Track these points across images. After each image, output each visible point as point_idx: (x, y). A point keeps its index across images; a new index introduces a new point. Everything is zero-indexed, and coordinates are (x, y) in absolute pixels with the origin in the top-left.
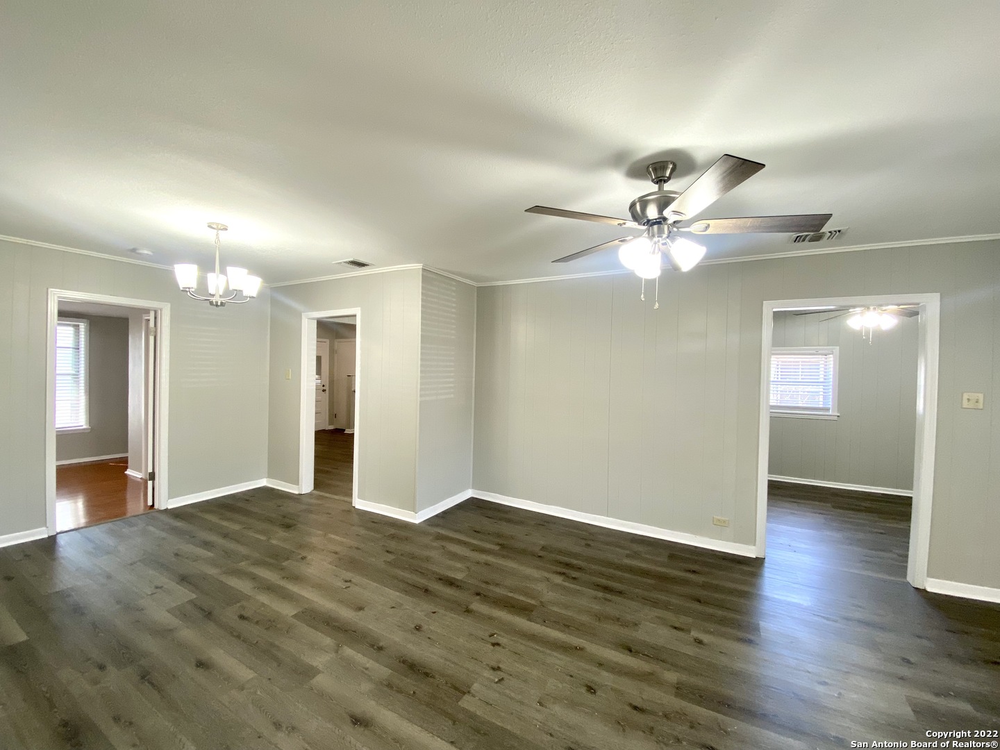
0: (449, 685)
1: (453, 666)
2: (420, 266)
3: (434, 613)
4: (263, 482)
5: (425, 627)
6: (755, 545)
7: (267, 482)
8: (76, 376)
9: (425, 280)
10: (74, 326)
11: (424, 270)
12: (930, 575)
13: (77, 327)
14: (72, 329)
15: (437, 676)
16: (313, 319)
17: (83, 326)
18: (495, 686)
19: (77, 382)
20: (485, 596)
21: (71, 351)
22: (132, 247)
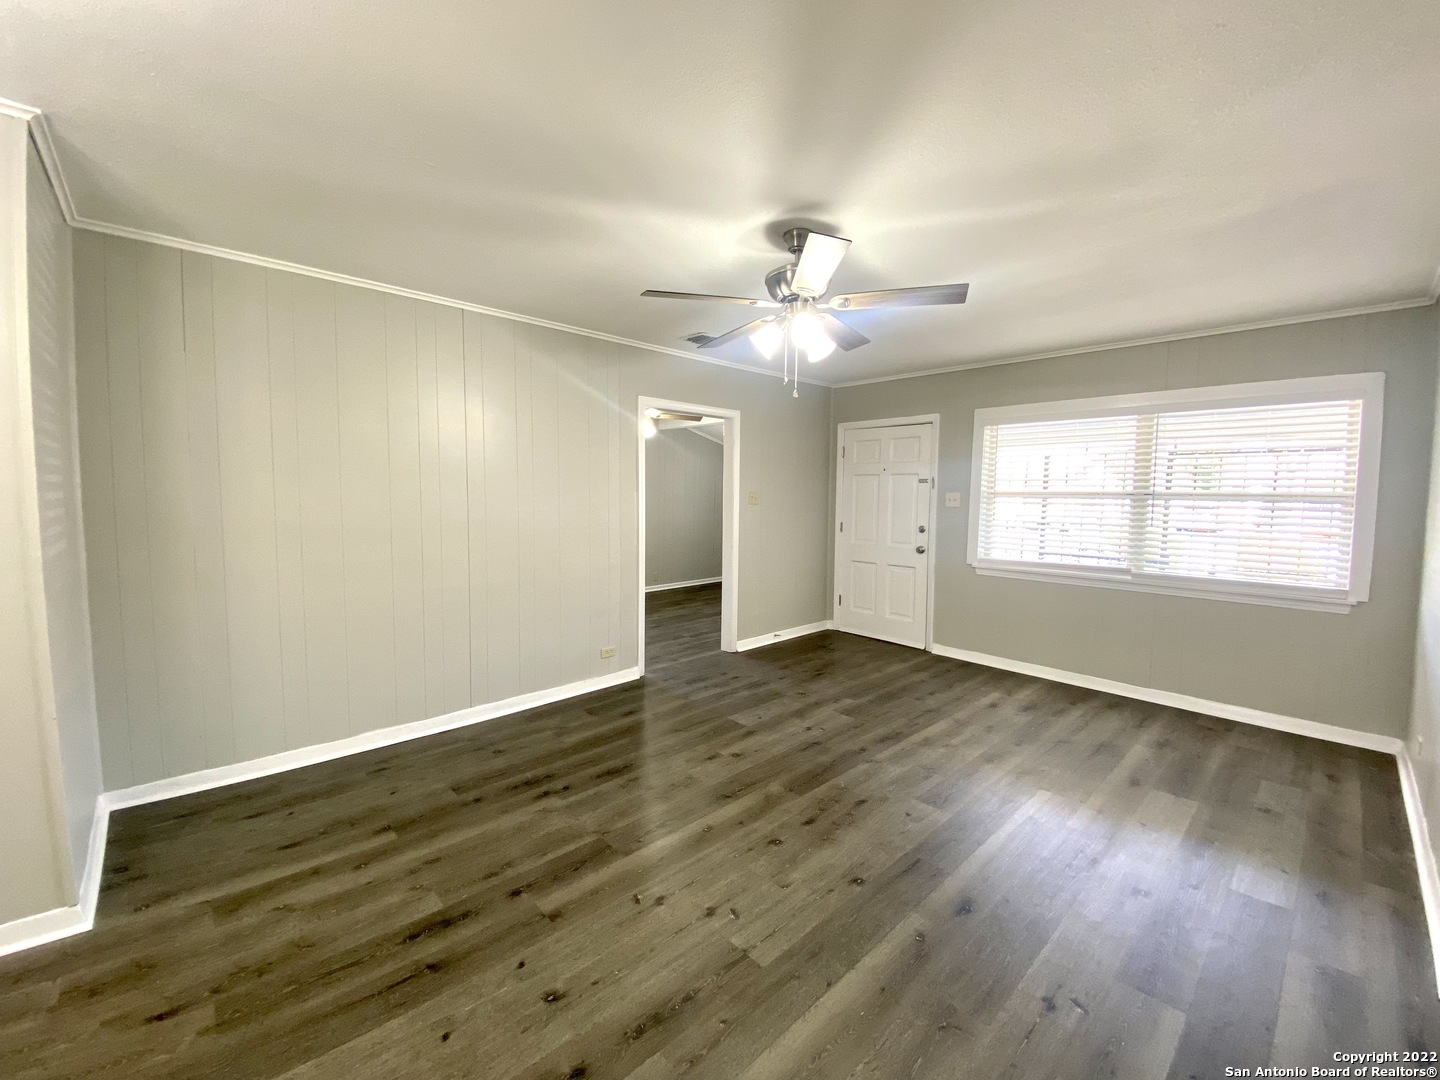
0: (722, 972)
1: (682, 961)
3: (522, 965)
5: (559, 986)
6: (638, 665)
15: (697, 985)
18: (741, 920)
20: (529, 886)
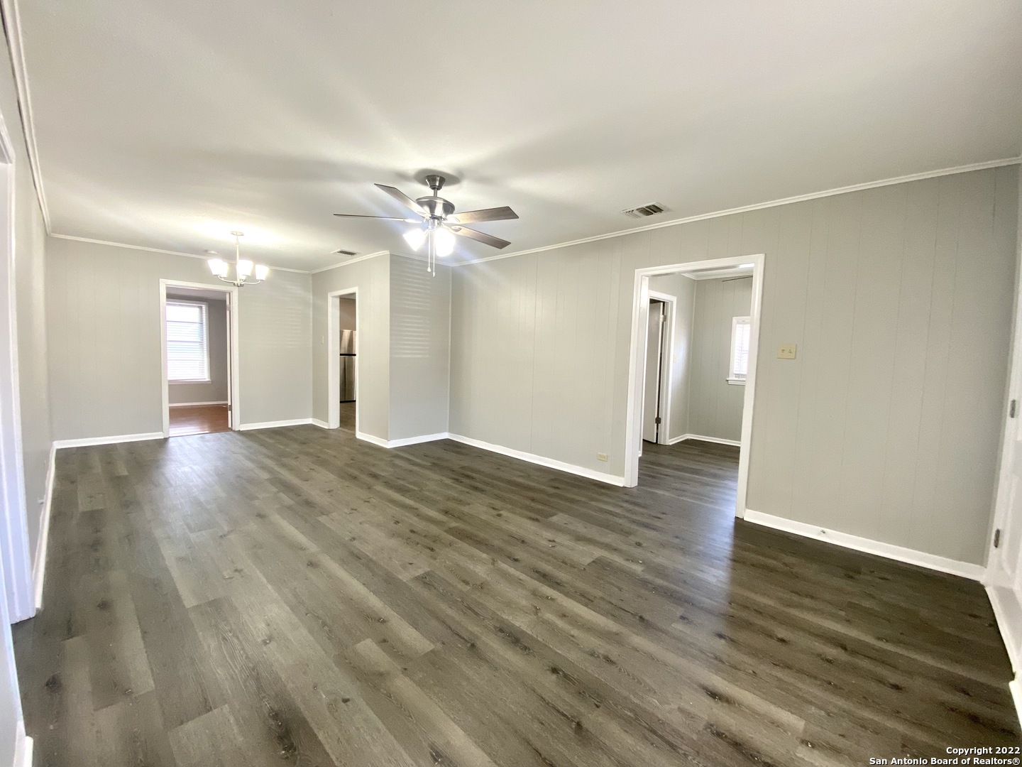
2: (387, 252)
4: (309, 421)
6: (624, 477)
7: (313, 421)
8: (201, 343)
9: (392, 261)
10: (199, 307)
11: (391, 255)
12: (748, 506)
13: (201, 308)
14: (198, 309)
16: (336, 297)
17: (204, 307)
19: (202, 348)
21: (198, 325)
22: (206, 249)
